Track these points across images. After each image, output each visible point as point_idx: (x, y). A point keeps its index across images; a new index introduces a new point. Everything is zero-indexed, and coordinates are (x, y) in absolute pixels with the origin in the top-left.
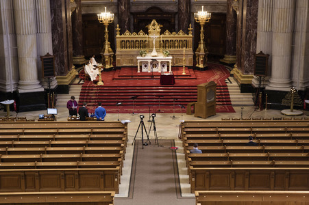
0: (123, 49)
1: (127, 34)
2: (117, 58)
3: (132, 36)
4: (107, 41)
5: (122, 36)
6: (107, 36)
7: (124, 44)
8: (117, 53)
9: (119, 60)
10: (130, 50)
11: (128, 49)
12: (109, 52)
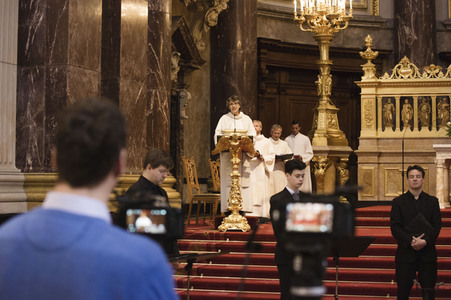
0: (389, 133)
1: (405, 70)
2: (362, 168)
3: (425, 78)
4: (325, 103)
5: (386, 78)
6: (325, 82)
7: (392, 112)
8: (363, 146)
9: (368, 174)
10: (416, 133)
11: (407, 132)
12: (330, 141)
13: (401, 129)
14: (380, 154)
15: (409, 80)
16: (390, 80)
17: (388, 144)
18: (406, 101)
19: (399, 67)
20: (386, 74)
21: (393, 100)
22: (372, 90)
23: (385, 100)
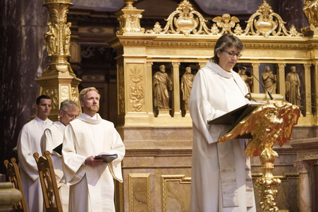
13: (183, 114)
14: (156, 153)
15: (192, 37)
16: (163, 35)
17: (165, 137)
18: (189, 69)
19: (177, 16)
20: (157, 26)
21: (169, 68)
22: (141, 51)
23: (156, 67)
